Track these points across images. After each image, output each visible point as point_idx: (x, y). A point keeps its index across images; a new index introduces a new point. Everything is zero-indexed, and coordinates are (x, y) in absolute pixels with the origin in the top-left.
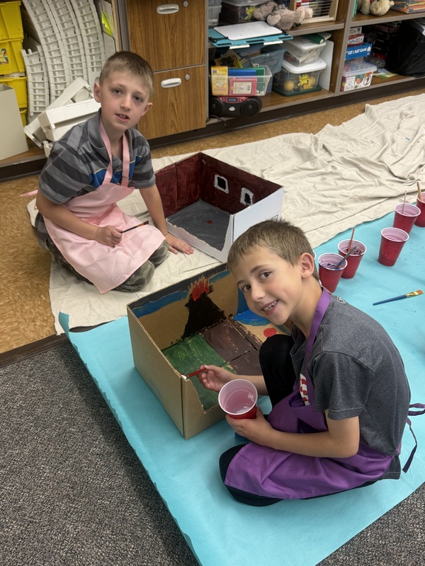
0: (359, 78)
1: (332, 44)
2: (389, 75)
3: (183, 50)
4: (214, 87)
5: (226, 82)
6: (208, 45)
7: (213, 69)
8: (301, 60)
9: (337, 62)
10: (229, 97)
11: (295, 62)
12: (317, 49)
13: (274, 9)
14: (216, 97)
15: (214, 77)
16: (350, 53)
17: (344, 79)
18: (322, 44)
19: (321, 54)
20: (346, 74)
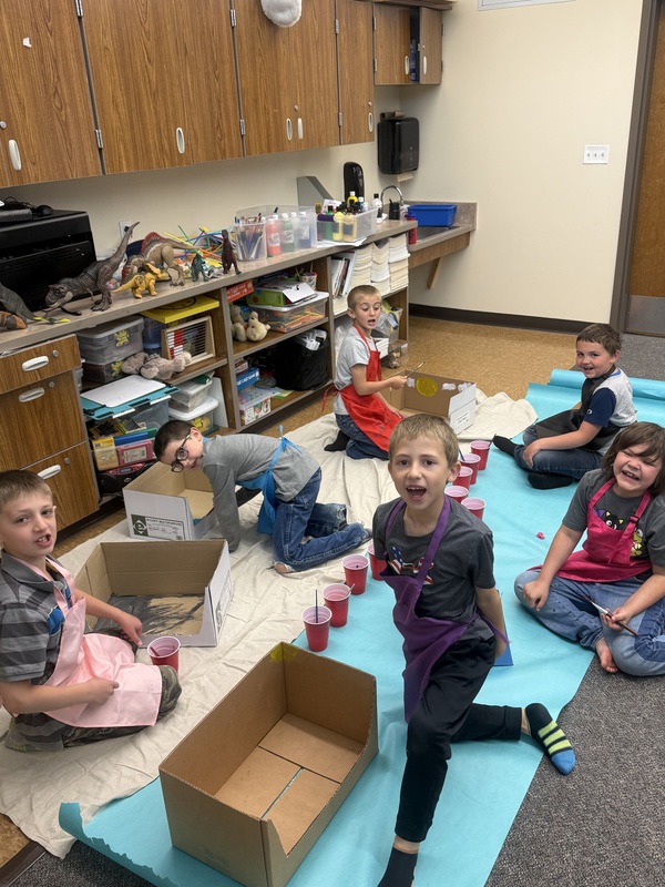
0: (258, 407)
1: (219, 380)
2: (286, 394)
3: (57, 433)
4: (99, 461)
5: (114, 453)
6: (84, 419)
7: (94, 443)
8: (189, 405)
9: (229, 396)
10: (121, 467)
11: (184, 408)
12: (204, 389)
13: (146, 360)
14: (104, 471)
15: (97, 451)
16: (239, 383)
17: (242, 413)
18: (209, 383)
19: (209, 392)
20: (243, 408)
